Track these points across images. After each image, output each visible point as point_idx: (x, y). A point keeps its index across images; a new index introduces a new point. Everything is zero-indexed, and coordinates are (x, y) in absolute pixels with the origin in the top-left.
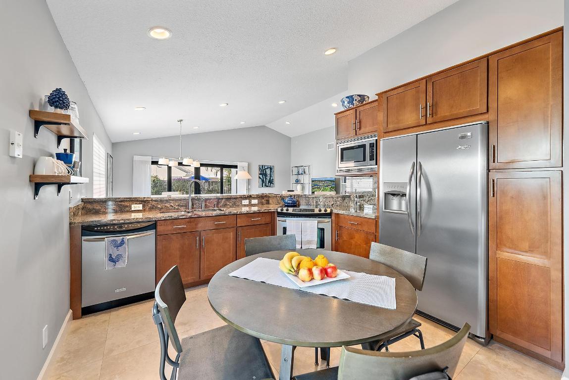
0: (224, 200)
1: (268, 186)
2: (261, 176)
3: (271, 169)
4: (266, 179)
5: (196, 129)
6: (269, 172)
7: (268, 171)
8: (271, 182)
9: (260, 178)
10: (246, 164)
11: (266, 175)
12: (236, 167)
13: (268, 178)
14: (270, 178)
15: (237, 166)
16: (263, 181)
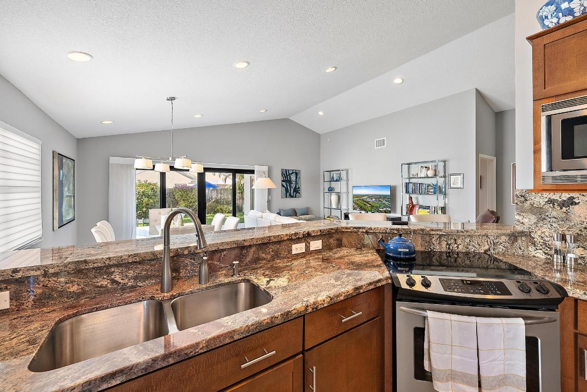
0: (253, 249)
1: (292, 197)
2: (284, 184)
3: (296, 174)
4: (290, 187)
5: (198, 118)
6: (295, 178)
7: (293, 177)
8: (297, 190)
9: (283, 186)
10: (265, 168)
11: (290, 182)
12: (252, 172)
13: (293, 185)
14: (296, 186)
15: (254, 171)
16: (287, 190)
